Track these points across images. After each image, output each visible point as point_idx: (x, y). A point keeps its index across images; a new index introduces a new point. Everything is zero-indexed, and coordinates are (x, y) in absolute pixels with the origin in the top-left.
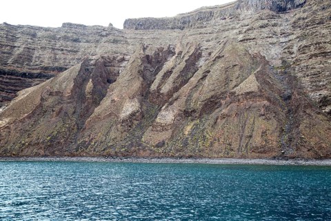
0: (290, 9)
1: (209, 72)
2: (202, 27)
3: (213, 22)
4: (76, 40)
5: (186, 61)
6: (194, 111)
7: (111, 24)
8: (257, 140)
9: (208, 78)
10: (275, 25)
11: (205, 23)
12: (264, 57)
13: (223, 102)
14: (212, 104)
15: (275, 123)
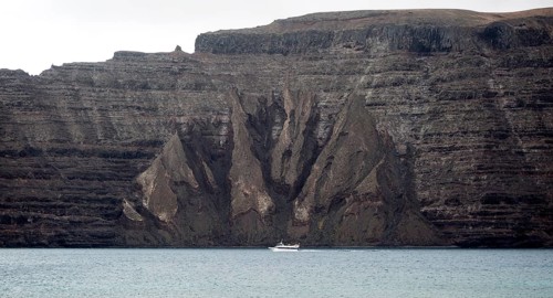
0: (434, 51)
1: (332, 158)
2: (316, 59)
3: (333, 50)
4: (145, 87)
5: (304, 133)
6: (323, 207)
7: (178, 48)
8: (370, 234)
9: (332, 167)
10: (411, 82)
11: (320, 51)
12: (391, 138)
13: (347, 200)
14: (338, 201)
15: (383, 221)
